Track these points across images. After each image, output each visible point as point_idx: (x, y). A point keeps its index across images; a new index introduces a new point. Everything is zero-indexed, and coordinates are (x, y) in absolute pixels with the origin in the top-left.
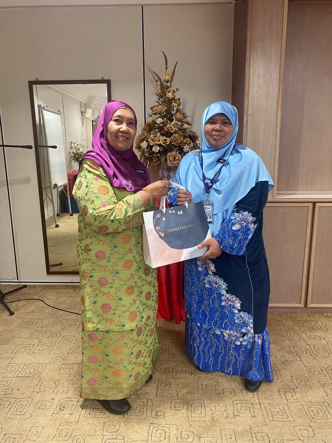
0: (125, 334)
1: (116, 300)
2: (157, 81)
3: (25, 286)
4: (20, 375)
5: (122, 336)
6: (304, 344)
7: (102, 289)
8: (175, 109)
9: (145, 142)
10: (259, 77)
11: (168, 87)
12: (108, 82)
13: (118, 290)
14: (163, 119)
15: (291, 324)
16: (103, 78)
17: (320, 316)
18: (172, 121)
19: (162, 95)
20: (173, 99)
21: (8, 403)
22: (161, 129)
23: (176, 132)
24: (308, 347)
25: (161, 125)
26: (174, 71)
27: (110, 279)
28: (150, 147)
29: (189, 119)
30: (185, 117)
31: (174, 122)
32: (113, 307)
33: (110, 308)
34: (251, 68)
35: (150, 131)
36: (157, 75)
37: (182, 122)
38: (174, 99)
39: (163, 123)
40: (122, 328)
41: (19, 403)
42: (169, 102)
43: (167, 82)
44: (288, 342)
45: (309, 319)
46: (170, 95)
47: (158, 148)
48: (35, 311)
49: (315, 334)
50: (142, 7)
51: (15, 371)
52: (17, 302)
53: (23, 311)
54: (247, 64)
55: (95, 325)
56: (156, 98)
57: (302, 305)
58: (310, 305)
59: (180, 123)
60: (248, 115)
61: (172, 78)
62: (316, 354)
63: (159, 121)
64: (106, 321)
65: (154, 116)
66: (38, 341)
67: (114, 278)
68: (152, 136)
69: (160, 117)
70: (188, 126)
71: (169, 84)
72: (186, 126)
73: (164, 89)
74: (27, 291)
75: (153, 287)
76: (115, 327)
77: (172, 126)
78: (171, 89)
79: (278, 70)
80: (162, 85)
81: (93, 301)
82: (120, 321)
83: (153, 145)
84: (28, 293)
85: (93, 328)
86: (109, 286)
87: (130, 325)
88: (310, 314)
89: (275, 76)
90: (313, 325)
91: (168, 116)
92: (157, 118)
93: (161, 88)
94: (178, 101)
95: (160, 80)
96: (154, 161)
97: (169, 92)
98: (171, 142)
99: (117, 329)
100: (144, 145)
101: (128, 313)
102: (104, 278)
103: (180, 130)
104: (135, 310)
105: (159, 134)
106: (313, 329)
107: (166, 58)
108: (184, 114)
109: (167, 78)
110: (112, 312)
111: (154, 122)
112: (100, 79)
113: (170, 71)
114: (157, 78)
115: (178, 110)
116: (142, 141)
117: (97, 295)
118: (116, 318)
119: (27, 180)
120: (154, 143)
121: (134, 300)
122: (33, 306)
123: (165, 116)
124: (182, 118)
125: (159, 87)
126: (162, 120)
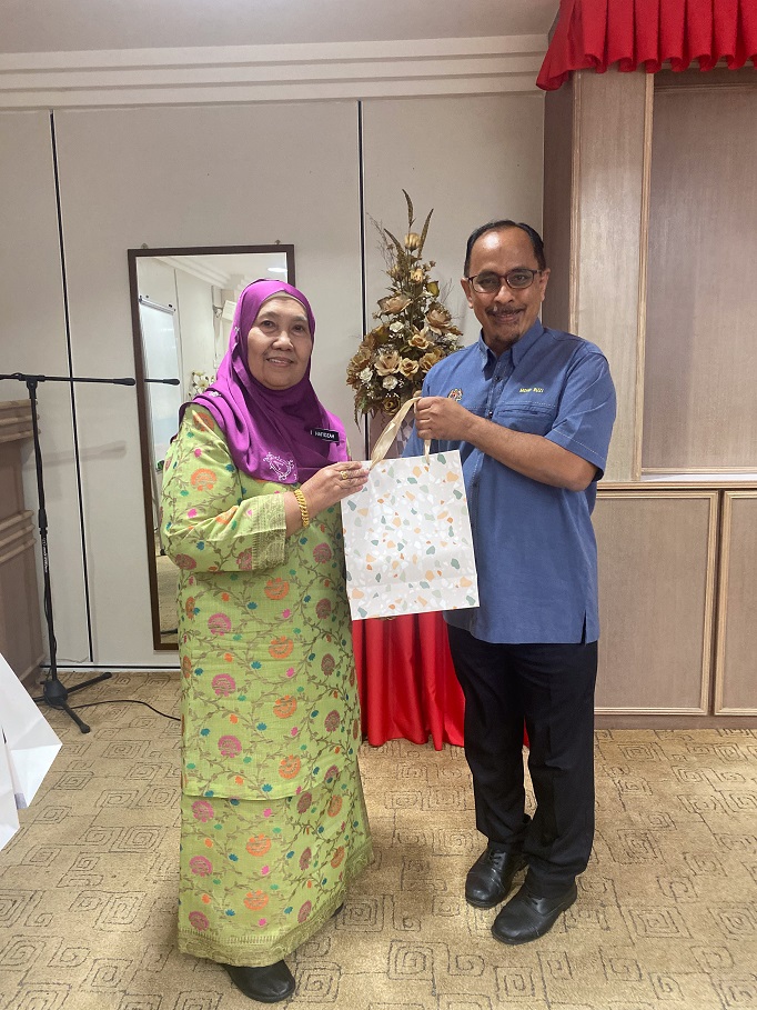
0: (274, 808)
1: (252, 727)
2: (391, 247)
3: (108, 676)
4: (115, 849)
5: (267, 813)
6: (711, 791)
7: (220, 702)
8: (428, 302)
9: (368, 369)
10: (599, 237)
11: (413, 260)
12: (289, 250)
13: (257, 704)
14: (403, 323)
15: (680, 750)
16: (278, 241)
17: (744, 735)
18: (421, 326)
19: (401, 275)
20: (425, 283)
21: (96, 901)
22: (399, 343)
23: (429, 350)
24: (718, 796)
25: (401, 336)
26: (426, 226)
27: (240, 678)
28: (377, 379)
29: (454, 323)
30: (449, 319)
31: (426, 328)
32: (245, 744)
33: (239, 747)
34: (583, 220)
35: (376, 347)
36: (391, 236)
37: (442, 328)
38: (427, 284)
39: (404, 331)
40: (264, 793)
41: (118, 902)
42: (415, 289)
43: (412, 249)
44: (674, 787)
45: (719, 739)
46: (418, 276)
47: (395, 382)
48: (133, 724)
49: (734, 770)
50: (360, 103)
51: (104, 841)
52: (94, 707)
53: (108, 724)
54: (574, 213)
55: (204, 783)
56: (389, 282)
57: (704, 711)
58: (720, 711)
59: (438, 331)
60: (577, 312)
61: (422, 241)
62: (736, 809)
63: (397, 327)
64: (230, 776)
65: (385, 318)
66: (144, 783)
67: (250, 677)
68: (382, 357)
69: (398, 319)
70: (455, 337)
71: (415, 254)
72: (450, 336)
73: (405, 262)
74: (113, 685)
75: (342, 699)
76: (248, 791)
77: (422, 337)
78: (421, 263)
79: (638, 225)
80: (401, 256)
81: (202, 728)
82: (261, 778)
83: (385, 377)
84: (114, 689)
85: (201, 789)
86: (237, 695)
87: (283, 788)
88: (721, 731)
89: (631, 236)
90: (729, 753)
91: (414, 317)
92: (391, 323)
93: (400, 262)
94: (433, 288)
95: (398, 246)
96: (386, 407)
97: (416, 269)
98: (420, 369)
99: (252, 795)
100: (366, 375)
101: (279, 760)
102: (227, 677)
103: (439, 344)
104: (297, 751)
105: (396, 353)
106: (728, 760)
107: (409, 202)
108: (446, 312)
109: (412, 240)
110: (243, 755)
111: (386, 330)
112: (273, 243)
113: (418, 227)
114: (390, 242)
115: (433, 306)
116: (362, 367)
117: (210, 715)
118: (250, 770)
119: (119, 450)
120: (386, 371)
121: (295, 731)
122: (129, 715)
123: (408, 318)
124: (441, 320)
125: (396, 260)
126: (402, 326)
